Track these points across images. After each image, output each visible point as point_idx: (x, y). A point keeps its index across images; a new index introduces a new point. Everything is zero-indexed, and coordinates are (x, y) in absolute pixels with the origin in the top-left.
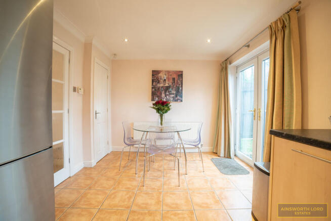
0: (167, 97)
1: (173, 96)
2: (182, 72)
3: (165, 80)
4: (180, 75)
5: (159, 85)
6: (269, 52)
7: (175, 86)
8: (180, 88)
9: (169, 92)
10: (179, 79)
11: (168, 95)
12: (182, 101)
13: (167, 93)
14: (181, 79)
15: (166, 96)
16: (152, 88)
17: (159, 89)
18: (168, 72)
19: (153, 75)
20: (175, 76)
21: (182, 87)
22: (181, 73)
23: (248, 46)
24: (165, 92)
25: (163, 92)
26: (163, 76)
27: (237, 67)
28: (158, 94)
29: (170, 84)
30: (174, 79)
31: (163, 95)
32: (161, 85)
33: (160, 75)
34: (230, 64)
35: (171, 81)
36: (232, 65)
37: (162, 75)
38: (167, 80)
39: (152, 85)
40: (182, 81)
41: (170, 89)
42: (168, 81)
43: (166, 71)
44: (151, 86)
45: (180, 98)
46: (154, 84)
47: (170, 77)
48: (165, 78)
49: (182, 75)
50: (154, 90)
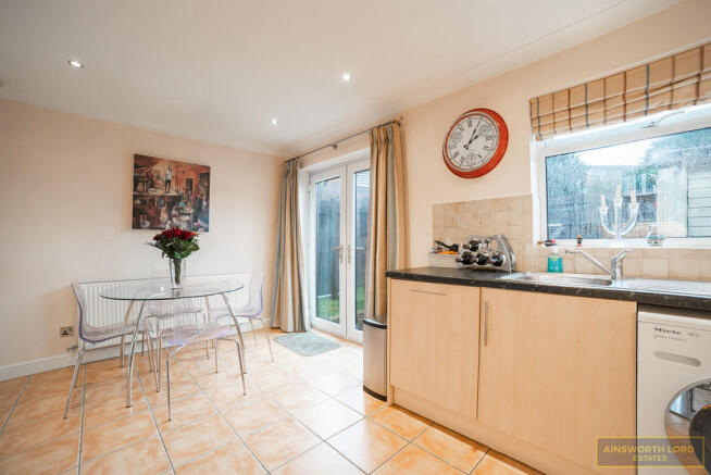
0: (174, 220)
1: (187, 218)
2: (209, 168)
3: (168, 182)
4: (204, 174)
5: (152, 192)
6: (369, 161)
7: (191, 198)
8: (205, 203)
9: (177, 209)
10: (201, 183)
11: (175, 216)
12: (207, 230)
13: (174, 212)
14: (206, 184)
15: (170, 218)
16: (135, 197)
17: (152, 200)
18: (178, 164)
19: (136, 166)
20: (192, 176)
21: (207, 200)
22: (205, 171)
23: (335, 147)
24: (169, 210)
25: (164, 209)
26: (162, 171)
27: (311, 174)
28: (152, 213)
29: (181, 191)
30: (190, 182)
31: (164, 216)
32: (160, 192)
33: (155, 168)
34: (301, 167)
35: (184, 185)
36: (304, 169)
37: (161, 169)
38: (173, 183)
39: (135, 190)
40: (208, 187)
41: (182, 204)
42: (177, 184)
43: (171, 162)
44: (130, 193)
45: (204, 225)
46: (140, 187)
47: (180, 175)
48: (170, 178)
49: (208, 174)
50: (139, 202)
